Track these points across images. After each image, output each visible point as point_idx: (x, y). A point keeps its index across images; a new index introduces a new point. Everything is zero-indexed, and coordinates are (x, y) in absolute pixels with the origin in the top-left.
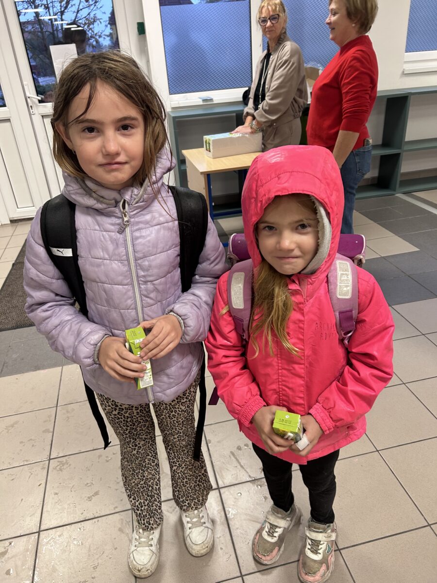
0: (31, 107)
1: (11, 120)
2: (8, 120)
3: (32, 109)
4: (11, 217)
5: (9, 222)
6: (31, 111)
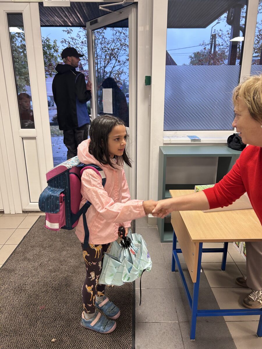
1: (37, 138)
4: (23, 208)
5: (21, 213)
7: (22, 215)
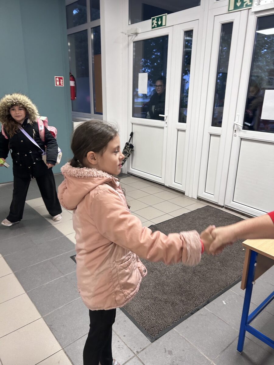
0: (235, 131)
1: (221, 136)
2: (219, 136)
3: (235, 132)
4: (198, 195)
5: (196, 198)
6: (234, 133)
7: (196, 200)
